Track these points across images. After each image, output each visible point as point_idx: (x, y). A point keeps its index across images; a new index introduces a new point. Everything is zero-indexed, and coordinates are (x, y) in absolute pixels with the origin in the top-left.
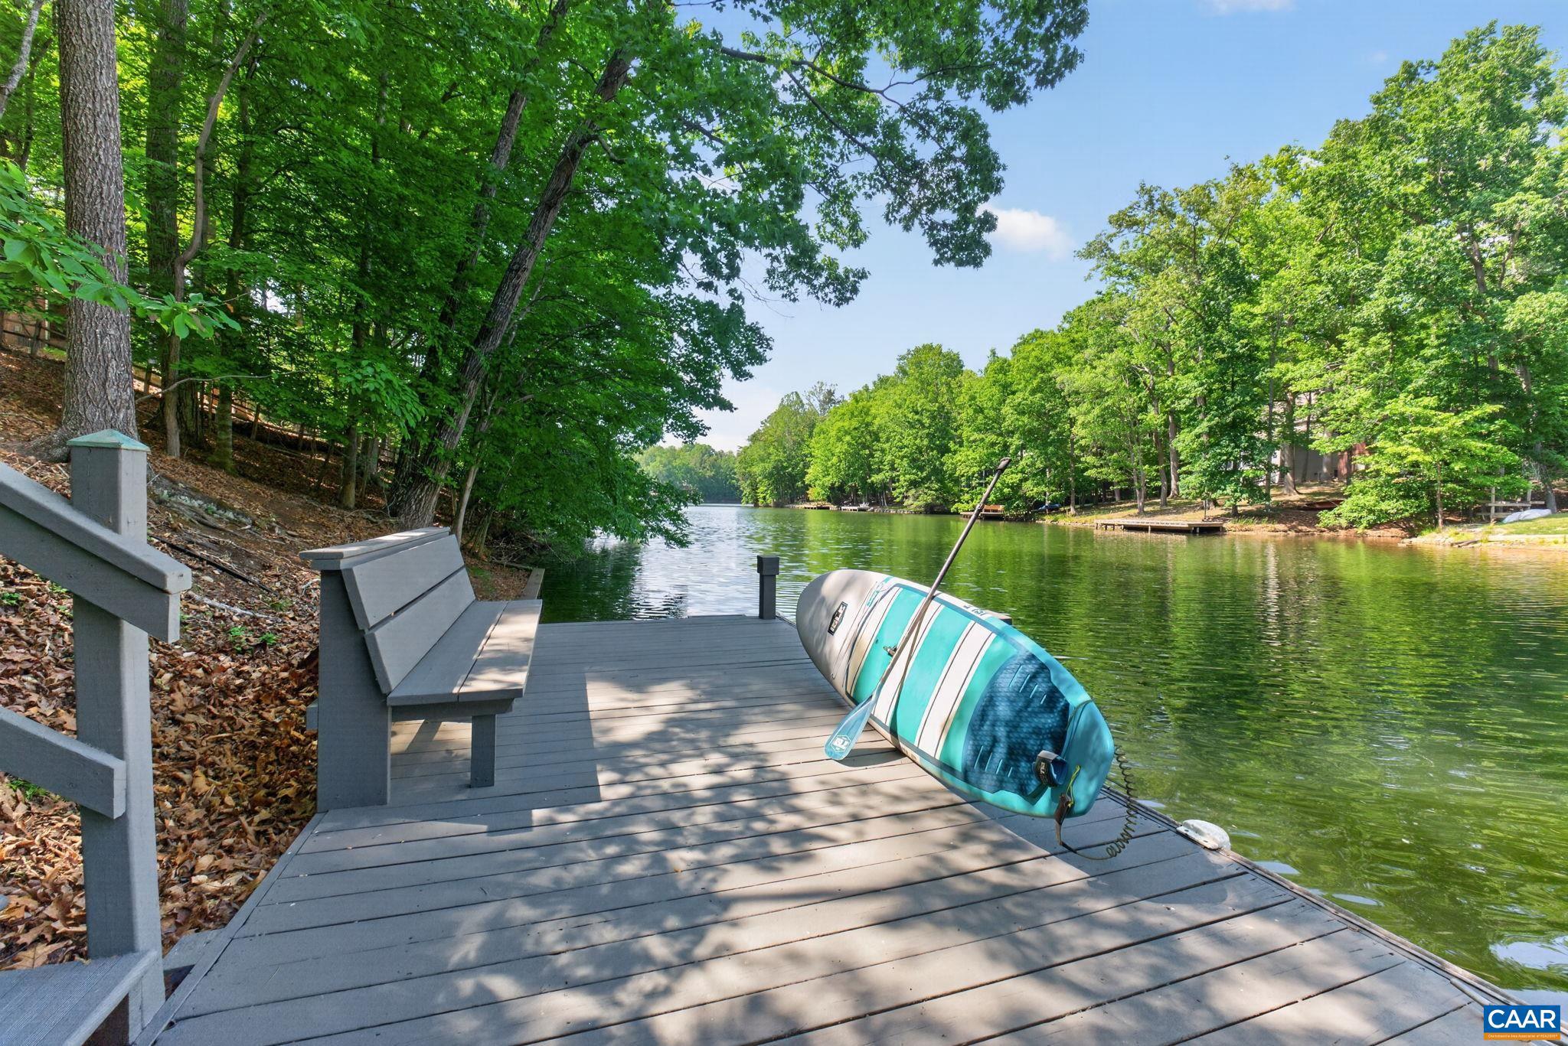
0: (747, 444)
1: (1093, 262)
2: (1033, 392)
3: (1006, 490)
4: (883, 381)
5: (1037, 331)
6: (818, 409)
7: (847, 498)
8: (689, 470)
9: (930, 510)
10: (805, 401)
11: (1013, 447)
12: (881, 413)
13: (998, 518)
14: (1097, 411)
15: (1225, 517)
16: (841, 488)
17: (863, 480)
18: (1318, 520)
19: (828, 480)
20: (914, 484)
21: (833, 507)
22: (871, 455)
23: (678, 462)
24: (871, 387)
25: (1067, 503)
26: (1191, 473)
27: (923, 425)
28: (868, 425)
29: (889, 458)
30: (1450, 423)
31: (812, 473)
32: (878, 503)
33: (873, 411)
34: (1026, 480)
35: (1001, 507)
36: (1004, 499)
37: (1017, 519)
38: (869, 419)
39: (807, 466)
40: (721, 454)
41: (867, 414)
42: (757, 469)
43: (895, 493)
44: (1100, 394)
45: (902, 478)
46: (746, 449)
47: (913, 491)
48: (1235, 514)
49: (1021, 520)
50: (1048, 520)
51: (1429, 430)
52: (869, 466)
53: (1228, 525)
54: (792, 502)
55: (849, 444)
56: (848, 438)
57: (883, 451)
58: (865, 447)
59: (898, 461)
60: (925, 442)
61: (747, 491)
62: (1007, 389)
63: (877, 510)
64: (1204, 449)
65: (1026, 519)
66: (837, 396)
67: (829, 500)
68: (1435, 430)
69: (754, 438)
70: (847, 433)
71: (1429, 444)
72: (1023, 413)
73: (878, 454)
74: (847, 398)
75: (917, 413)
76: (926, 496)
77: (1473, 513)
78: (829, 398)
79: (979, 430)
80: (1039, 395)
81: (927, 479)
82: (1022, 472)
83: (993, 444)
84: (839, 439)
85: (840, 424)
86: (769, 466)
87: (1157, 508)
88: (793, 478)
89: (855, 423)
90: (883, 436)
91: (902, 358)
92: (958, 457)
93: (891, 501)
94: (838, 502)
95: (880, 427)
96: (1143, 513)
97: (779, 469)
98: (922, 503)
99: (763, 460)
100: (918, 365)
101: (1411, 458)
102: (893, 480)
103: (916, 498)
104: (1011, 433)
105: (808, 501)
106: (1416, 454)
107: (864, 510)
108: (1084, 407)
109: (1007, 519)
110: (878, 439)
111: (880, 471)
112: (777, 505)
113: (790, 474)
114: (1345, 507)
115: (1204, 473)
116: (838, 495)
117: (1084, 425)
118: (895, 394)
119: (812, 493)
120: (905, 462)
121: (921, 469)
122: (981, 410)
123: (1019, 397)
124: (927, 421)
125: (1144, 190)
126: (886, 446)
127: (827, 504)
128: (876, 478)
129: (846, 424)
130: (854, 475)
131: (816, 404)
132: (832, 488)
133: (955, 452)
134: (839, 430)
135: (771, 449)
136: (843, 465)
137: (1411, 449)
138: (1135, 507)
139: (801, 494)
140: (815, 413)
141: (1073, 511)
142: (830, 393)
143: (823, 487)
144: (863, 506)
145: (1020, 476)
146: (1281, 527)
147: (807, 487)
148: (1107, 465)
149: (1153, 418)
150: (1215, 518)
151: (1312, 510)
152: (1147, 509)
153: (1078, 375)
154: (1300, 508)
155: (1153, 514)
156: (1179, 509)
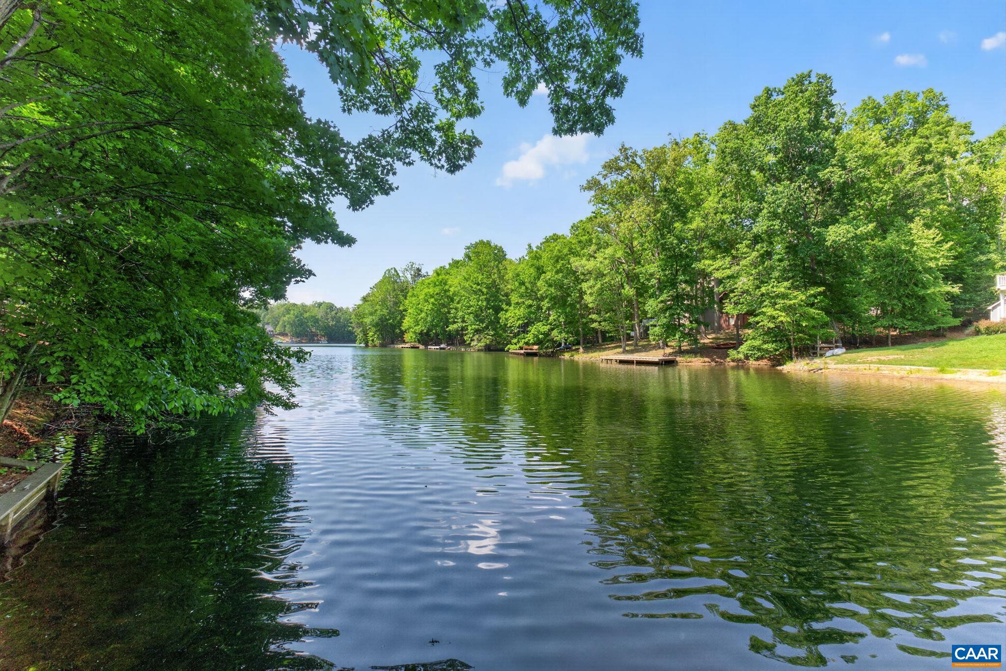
0: (361, 303)
1: (592, 193)
2: (557, 272)
3: (541, 336)
4: (456, 264)
5: (554, 235)
6: (410, 279)
7: (431, 340)
8: (316, 321)
9: (488, 349)
10: (401, 275)
11: (545, 308)
12: (455, 283)
13: (534, 354)
14: (599, 286)
15: (675, 354)
16: (427, 334)
17: (443, 328)
18: (727, 356)
19: (418, 329)
20: (477, 331)
21: (422, 347)
22: (449, 312)
23: (308, 314)
24: (447, 267)
25: (578, 344)
26: (655, 326)
27: (482, 292)
28: (446, 291)
29: (460, 314)
30: (800, 296)
31: (407, 323)
32: (452, 344)
33: (449, 282)
34: (552, 329)
35: (536, 347)
36: (539, 342)
37: (547, 355)
38: (447, 287)
39: (403, 317)
40: (341, 309)
41: (445, 284)
42: (368, 320)
43: (465, 338)
44: (600, 275)
45: (469, 328)
46: (359, 307)
47: (477, 336)
48: (681, 352)
49: (549, 356)
50: (567, 356)
51: (788, 302)
52: (447, 319)
53: (678, 359)
54: (393, 343)
55: (433, 304)
56: (432, 300)
57: (456, 309)
58: (444, 306)
59: (466, 316)
60: (485, 304)
61: (360, 336)
62: (540, 271)
63: (453, 348)
64: (663, 311)
65: (553, 355)
66: (423, 272)
67: (419, 342)
68: (792, 302)
69: (365, 299)
70: (432, 297)
71: (789, 309)
72: (550, 286)
73: (453, 311)
74: (431, 273)
75: (478, 284)
76: (486, 340)
77: (808, 351)
78: (418, 273)
79: (521, 296)
80: (561, 275)
81: (487, 328)
82: (551, 324)
83: (530, 306)
84: (427, 301)
85: (426, 290)
86: (376, 318)
87: (632, 348)
88: (393, 327)
89: (437, 290)
90: (457, 299)
91: (468, 248)
92: (508, 314)
93: (463, 342)
94: (426, 344)
95: (454, 294)
96: (625, 352)
97: (383, 320)
98: (483, 344)
99: (371, 314)
100: (478, 254)
101: (780, 319)
102: (463, 329)
103: (479, 341)
104: (542, 299)
105: (404, 342)
106: (783, 318)
107: (444, 349)
108: (592, 282)
109: (541, 356)
110: (452, 300)
111: (455, 322)
112: (383, 346)
113: (391, 324)
114: (743, 348)
115: (663, 326)
116: (425, 338)
117: (591, 294)
118: (463, 271)
119: (408, 337)
120: (471, 317)
121: (482, 321)
122: (522, 283)
123: (548, 275)
124: (485, 290)
125: (624, 149)
126: (459, 306)
127: (417, 345)
128: (452, 327)
129: (431, 291)
130: (437, 326)
131: (409, 277)
132: (421, 333)
133: (507, 311)
134: (426, 295)
135: (378, 307)
136: (429, 319)
137: (780, 313)
138: (620, 347)
139: (399, 337)
140: (407, 282)
141: (581, 350)
142: (419, 270)
143: (415, 333)
144: (442, 346)
145: (549, 327)
146: (707, 359)
147: (403, 333)
148: (605, 321)
149: (629, 291)
150: (670, 354)
151: (719, 350)
152: (627, 348)
153: (586, 262)
154: (713, 348)
155: (631, 352)
156: (646, 348)
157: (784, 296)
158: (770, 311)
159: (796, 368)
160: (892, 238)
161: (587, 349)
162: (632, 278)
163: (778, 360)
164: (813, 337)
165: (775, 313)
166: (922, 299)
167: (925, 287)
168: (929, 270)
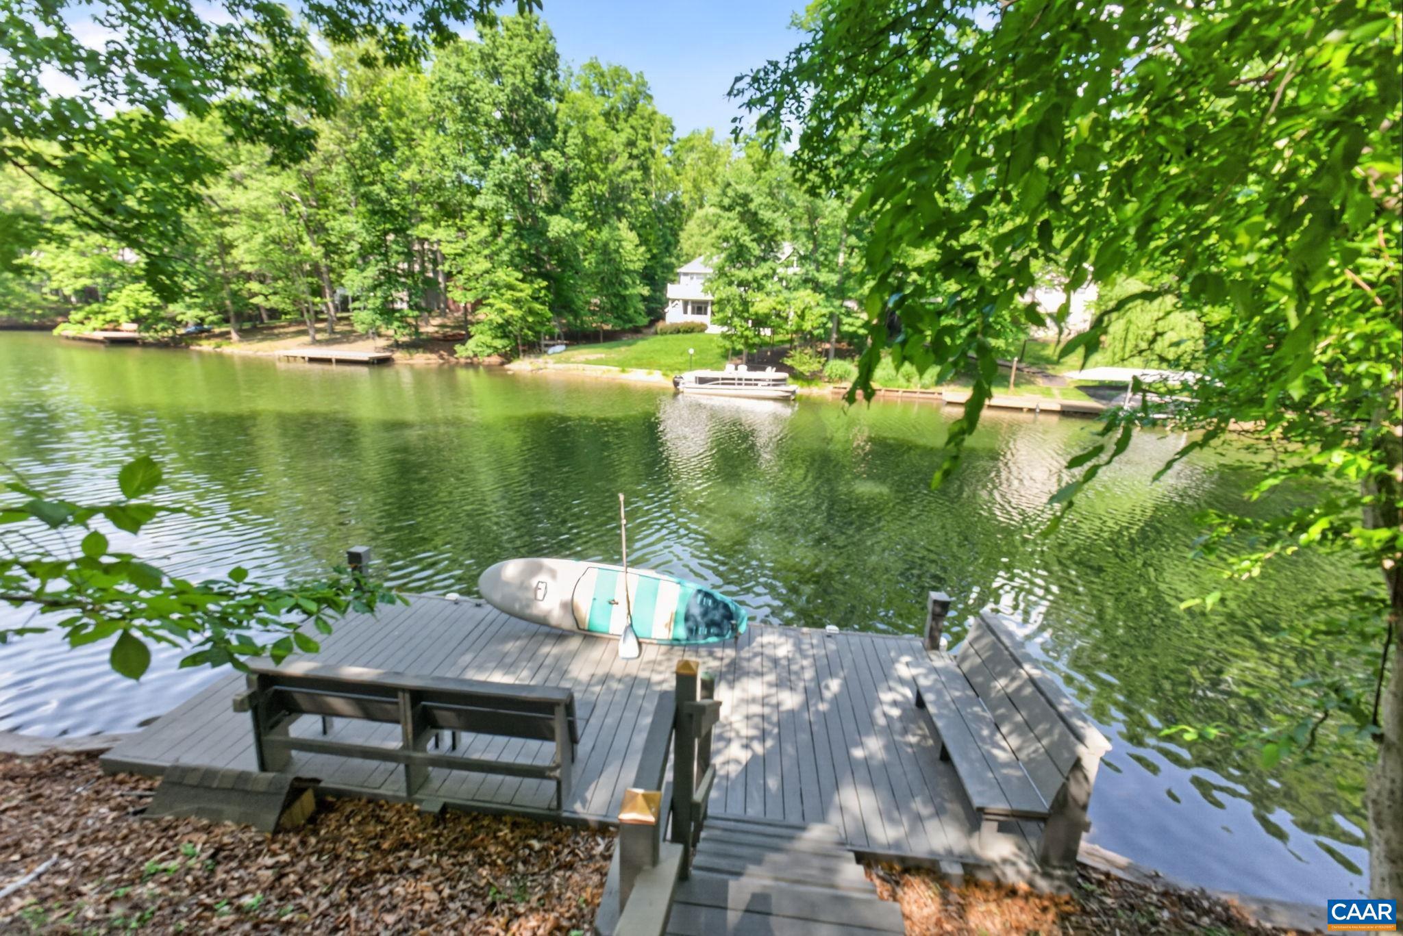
13: (130, 341)
15: (390, 347)
18: (455, 351)
25: (227, 325)
30: (526, 290)
37: (159, 344)
44: (257, 217)
48: (398, 346)
51: (518, 294)
53: (395, 355)
65: (175, 344)
71: (517, 302)
77: (532, 347)
87: (326, 335)
96: (316, 342)
101: (509, 312)
106: (512, 311)
108: (244, 229)
109: (144, 344)
114: (471, 344)
117: (246, 249)
137: (508, 306)
138: (304, 333)
141: (234, 336)
146: (433, 356)
148: (275, 293)
149: (311, 249)
150: (385, 349)
151: (447, 342)
152: (319, 337)
153: (228, 192)
154: (437, 339)
155: (328, 342)
156: (348, 337)
157: (510, 287)
158: (499, 304)
159: (522, 366)
160: (605, 234)
161: (245, 335)
162: (317, 229)
163: (508, 357)
164: (537, 333)
165: (505, 306)
166: (624, 299)
167: (626, 288)
168: (628, 272)
